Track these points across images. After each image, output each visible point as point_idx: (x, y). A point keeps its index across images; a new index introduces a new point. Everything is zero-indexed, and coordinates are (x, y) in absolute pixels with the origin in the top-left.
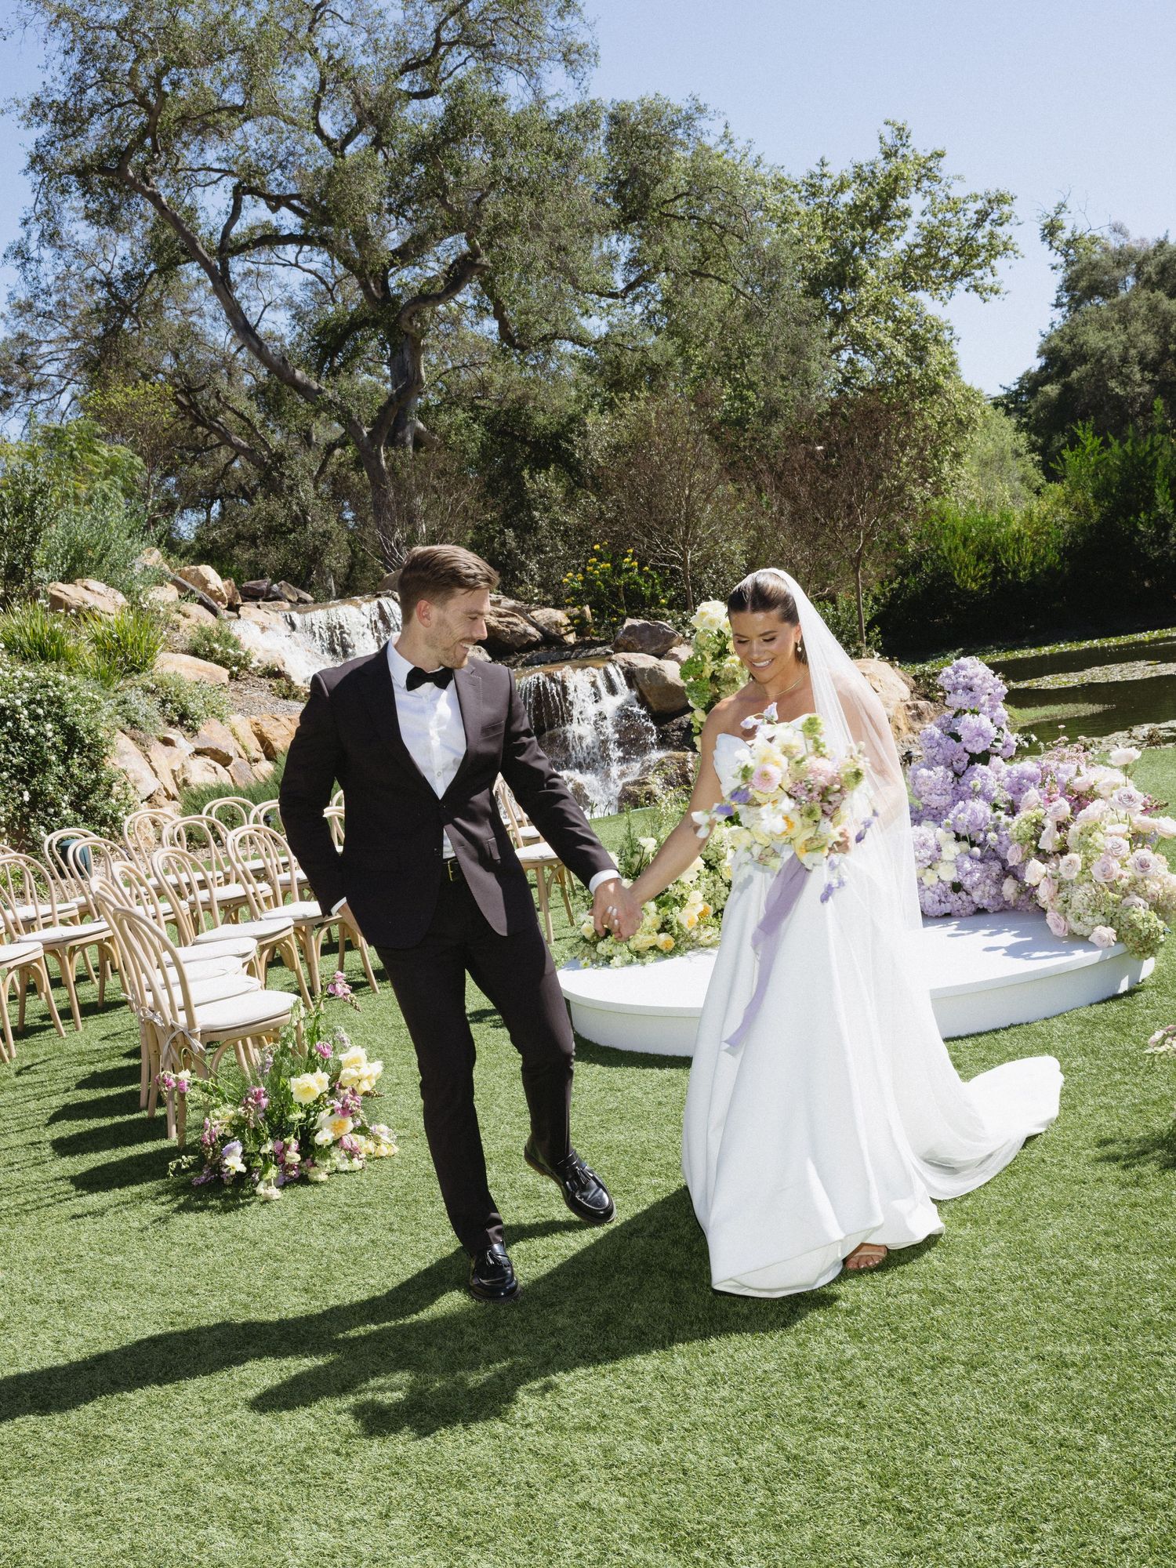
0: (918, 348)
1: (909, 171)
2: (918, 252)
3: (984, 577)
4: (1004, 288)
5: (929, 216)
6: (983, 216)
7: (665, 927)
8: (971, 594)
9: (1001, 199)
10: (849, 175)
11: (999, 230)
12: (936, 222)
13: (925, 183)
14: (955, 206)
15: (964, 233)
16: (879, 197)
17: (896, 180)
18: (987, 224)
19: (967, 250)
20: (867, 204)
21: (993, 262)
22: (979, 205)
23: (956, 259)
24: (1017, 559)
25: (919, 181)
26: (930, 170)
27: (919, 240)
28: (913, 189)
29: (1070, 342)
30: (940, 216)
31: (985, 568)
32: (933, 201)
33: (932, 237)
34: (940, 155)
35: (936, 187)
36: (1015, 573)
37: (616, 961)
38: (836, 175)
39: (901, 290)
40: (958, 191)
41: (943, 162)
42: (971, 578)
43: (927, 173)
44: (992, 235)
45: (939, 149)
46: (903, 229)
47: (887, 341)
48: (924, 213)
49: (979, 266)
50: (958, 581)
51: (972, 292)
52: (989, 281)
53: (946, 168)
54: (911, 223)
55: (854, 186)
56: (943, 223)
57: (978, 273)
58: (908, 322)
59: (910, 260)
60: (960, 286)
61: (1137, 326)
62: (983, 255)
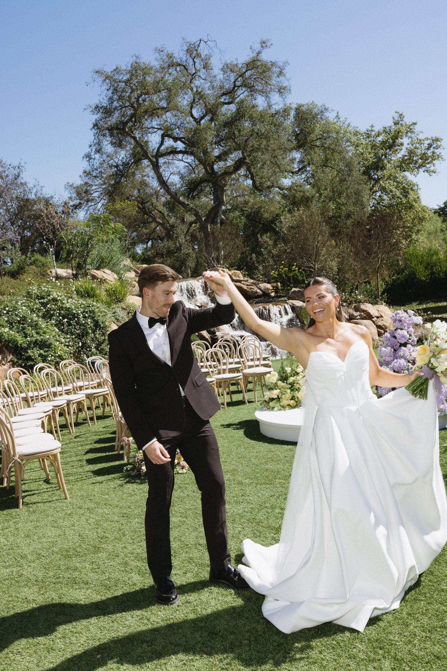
0: (405, 192)
1: (403, 130)
2: (406, 158)
3: (428, 275)
4: (437, 171)
5: (410, 145)
6: (430, 146)
7: (293, 398)
8: (422, 281)
9: (437, 140)
10: (381, 131)
11: (436, 151)
12: (413, 148)
13: (409, 134)
14: (420, 142)
15: (423, 152)
16: (392, 138)
17: (398, 133)
18: (432, 149)
19: (424, 157)
20: (387, 141)
21: (434, 162)
22: (429, 142)
23: (420, 161)
24: (440, 269)
25: (407, 133)
26: (411, 129)
27: (406, 154)
28: (405, 136)
30: (414, 146)
31: (428, 272)
32: (412, 140)
33: (411, 153)
34: (415, 124)
35: (413, 135)
36: (439, 274)
37: (276, 409)
38: (377, 131)
39: (399, 171)
40: (421, 137)
41: (416, 126)
42: (422, 274)
43: (410, 130)
44: (433, 153)
45: (415, 122)
46: (401, 150)
47: (394, 189)
48: (408, 144)
49: (429, 163)
50: (418, 277)
51: (426, 173)
52: (432, 168)
53: (417, 128)
54: (404, 148)
55: (383, 135)
56: (415, 148)
57: (428, 166)
58: (402, 183)
59: (403, 161)
60: (421, 170)
62: (430, 159)
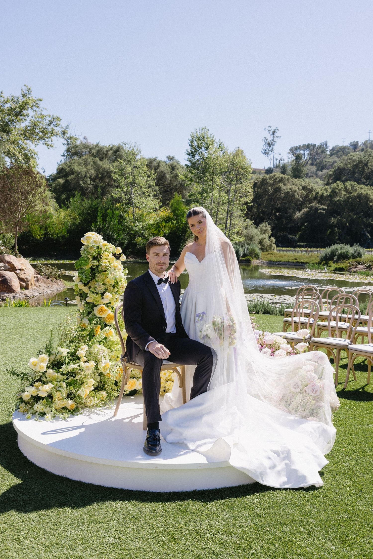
0: (27, 159)
1: (30, 102)
2: (29, 128)
3: (42, 235)
4: (54, 146)
5: (34, 118)
6: (50, 123)
8: (37, 240)
9: (57, 119)
10: (10, 98)
11: (55, 128)
12: (36, 121)
13: (34, 108)
14: (43, 117)
15: (44, 127)
16: (19, 108)
17: (25, 104)
18: (52, 125)
19: (44, 131)
20: (15, 109)
21: (52, 137)
22: (50, 119)
23: (41, 134)
24: (53, 231)
25: (32, 106)
26: (37, 104)
27: (30, 125)
28: (30, 108)
29: (69, 167)
30: (37, 119)
31: (43, 232)
32: (36, 114)
33: (34, 125)
34: (41, 100)
35: (37, 110)
36: (52, 235)
38: (6, 97)
39: (23, 139)
40: (45, 113)
41: (41, 102)
42: (38, 234)
43: (36, 105)
44: (53, 129)
45: (41, 98)
46: (25, 120)
47: (17, 153)
48: (32, 117)
49: (48, 138)
50: (33, 235)
51: (44, 146)
52: (50, 143)
53: (42, 105)
54: (28, 119)
55: (11, 103)
56: (38, 121)
57: (47, 140)
58: (24, 149)
59: (25, 130)
60: (42, 142)
61: (89, 167)
62: (49, 134)
